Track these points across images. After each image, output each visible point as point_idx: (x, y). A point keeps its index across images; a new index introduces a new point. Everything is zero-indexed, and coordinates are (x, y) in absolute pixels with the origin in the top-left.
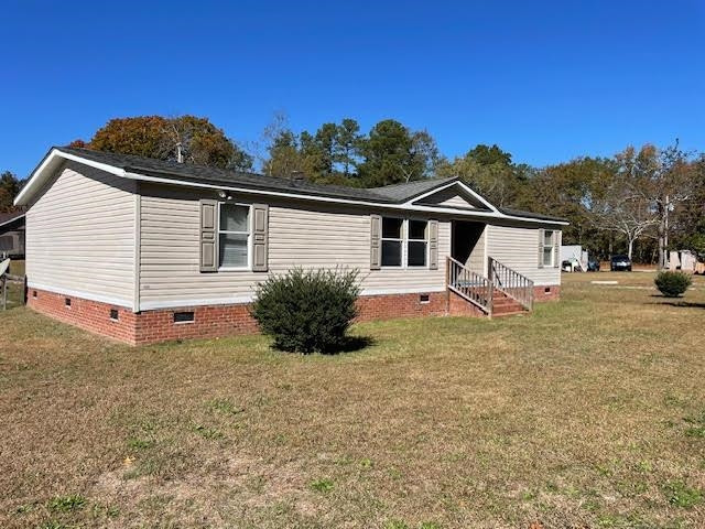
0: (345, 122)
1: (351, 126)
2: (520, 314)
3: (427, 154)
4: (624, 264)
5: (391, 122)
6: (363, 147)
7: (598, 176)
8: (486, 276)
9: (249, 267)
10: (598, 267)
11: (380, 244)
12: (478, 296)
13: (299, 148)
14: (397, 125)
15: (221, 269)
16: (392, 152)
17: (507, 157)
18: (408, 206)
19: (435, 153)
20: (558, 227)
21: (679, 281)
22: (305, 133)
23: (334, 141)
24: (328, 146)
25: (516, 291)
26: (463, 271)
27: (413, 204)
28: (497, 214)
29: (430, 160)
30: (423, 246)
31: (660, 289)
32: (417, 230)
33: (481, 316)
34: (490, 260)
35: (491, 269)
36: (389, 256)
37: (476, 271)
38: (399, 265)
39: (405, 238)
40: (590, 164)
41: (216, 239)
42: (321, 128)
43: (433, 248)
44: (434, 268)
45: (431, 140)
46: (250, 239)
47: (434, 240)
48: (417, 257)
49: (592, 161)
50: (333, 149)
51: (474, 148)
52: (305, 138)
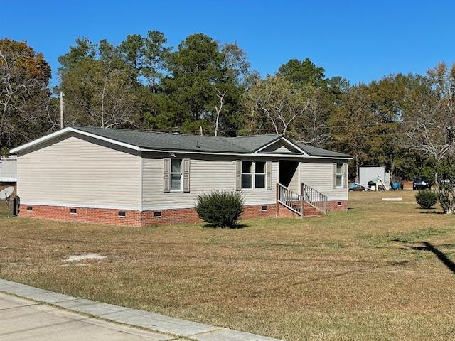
0: (151, 34)
1: (157, 37)
2: (319, 216)
3: (237, 68)
4: (424, 183)
5: (201, 37)
6: (172, 60)
7: (409, 93)
8: (299, 193)
9: (182, 190)
10: (402, 187)
11: (241, 177)
12: (295, 206)
13: (97, 58)
14: (208, 40)
15: (172, 191)
16: (203, 68)
17: (320, 72)
18: (255, 154)
19: (246, 67)
20: (346, 162)
21: (429, 197)
22: (105, 41)
23: (139, 53)
24: (132, 58)
25: (318, 204)
26: (286, 191)
27: (258, 153)
28: (306, 155)
29: (241, 75)
30: (263, 176)
31: (419, 203)
32: (260, 167)
33: (297, 217)
34: (302, 184)
35: (303, 189)
36: (246, 183)
37: (293, 191)
38: (250, 188)
39: (253, 173)
40: (403, 81)
41: (169, 177)
42: (125, 40)
43: (269, 177)
44: (269, 189)
45: (241, 53)
46: (182, 177)
47: (269, 173)
48: (260, 183)
49: (404, 78)
50: (138, 62)
51: (286, 63)
52: (105, 47)
